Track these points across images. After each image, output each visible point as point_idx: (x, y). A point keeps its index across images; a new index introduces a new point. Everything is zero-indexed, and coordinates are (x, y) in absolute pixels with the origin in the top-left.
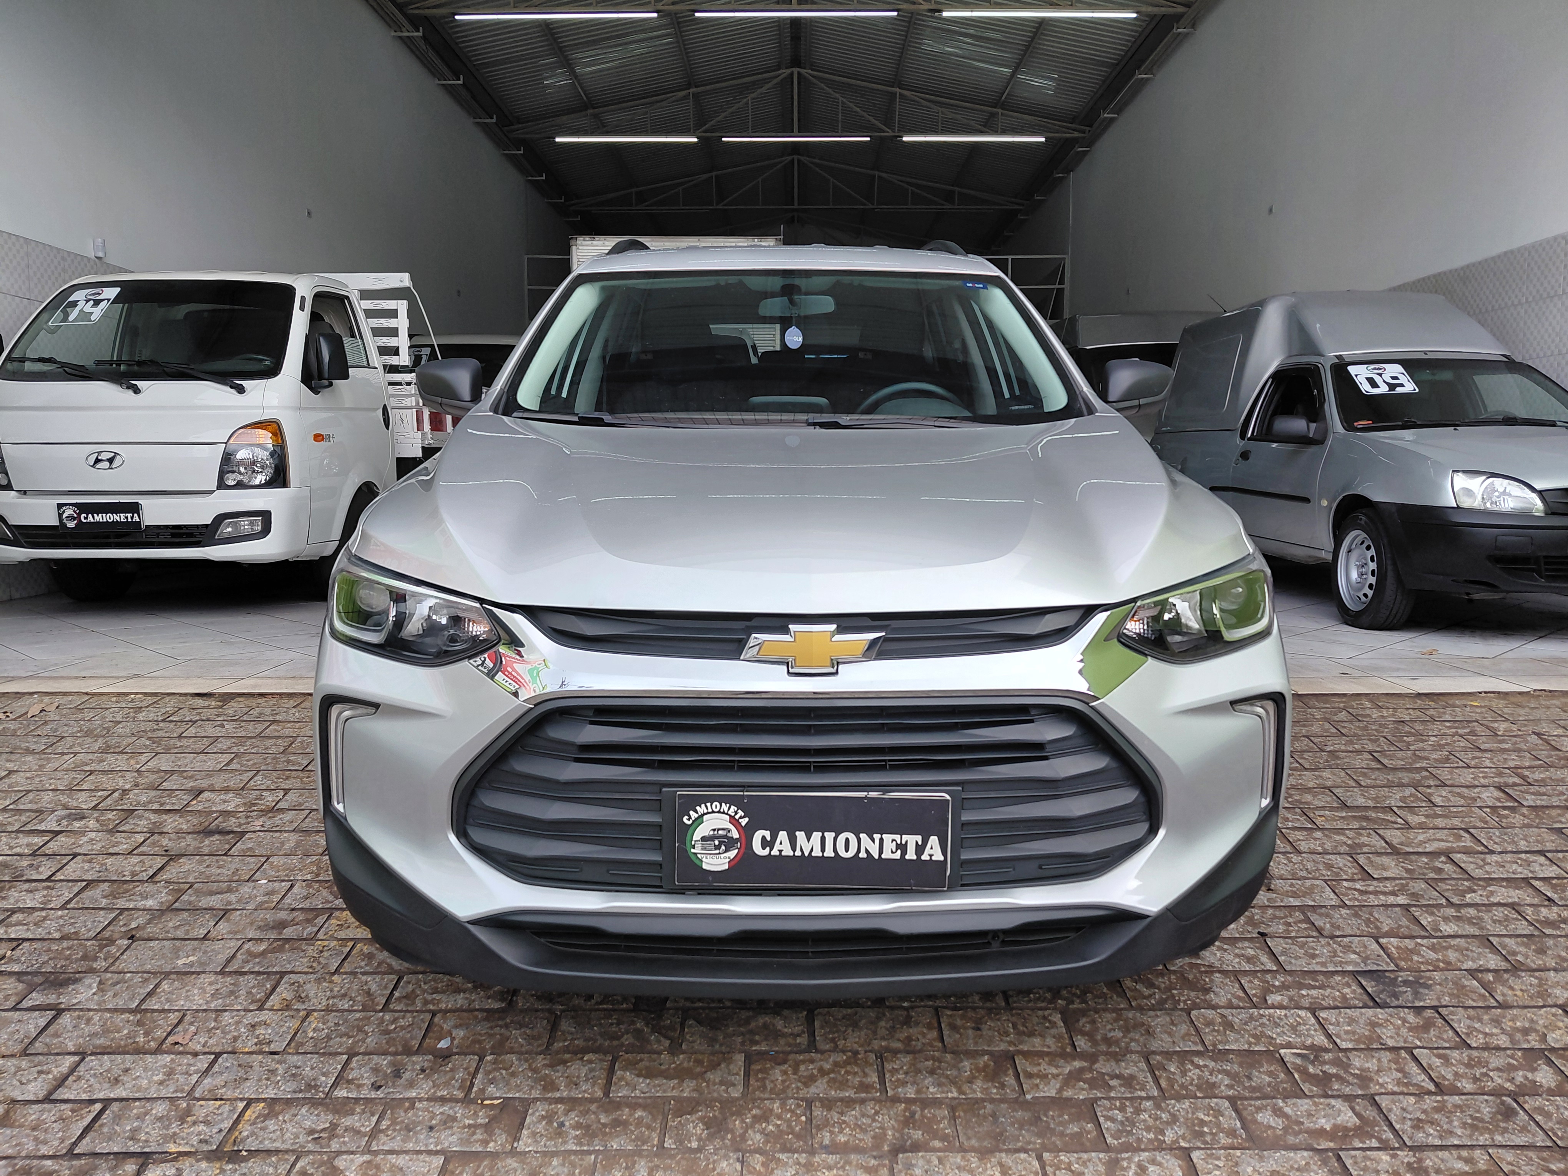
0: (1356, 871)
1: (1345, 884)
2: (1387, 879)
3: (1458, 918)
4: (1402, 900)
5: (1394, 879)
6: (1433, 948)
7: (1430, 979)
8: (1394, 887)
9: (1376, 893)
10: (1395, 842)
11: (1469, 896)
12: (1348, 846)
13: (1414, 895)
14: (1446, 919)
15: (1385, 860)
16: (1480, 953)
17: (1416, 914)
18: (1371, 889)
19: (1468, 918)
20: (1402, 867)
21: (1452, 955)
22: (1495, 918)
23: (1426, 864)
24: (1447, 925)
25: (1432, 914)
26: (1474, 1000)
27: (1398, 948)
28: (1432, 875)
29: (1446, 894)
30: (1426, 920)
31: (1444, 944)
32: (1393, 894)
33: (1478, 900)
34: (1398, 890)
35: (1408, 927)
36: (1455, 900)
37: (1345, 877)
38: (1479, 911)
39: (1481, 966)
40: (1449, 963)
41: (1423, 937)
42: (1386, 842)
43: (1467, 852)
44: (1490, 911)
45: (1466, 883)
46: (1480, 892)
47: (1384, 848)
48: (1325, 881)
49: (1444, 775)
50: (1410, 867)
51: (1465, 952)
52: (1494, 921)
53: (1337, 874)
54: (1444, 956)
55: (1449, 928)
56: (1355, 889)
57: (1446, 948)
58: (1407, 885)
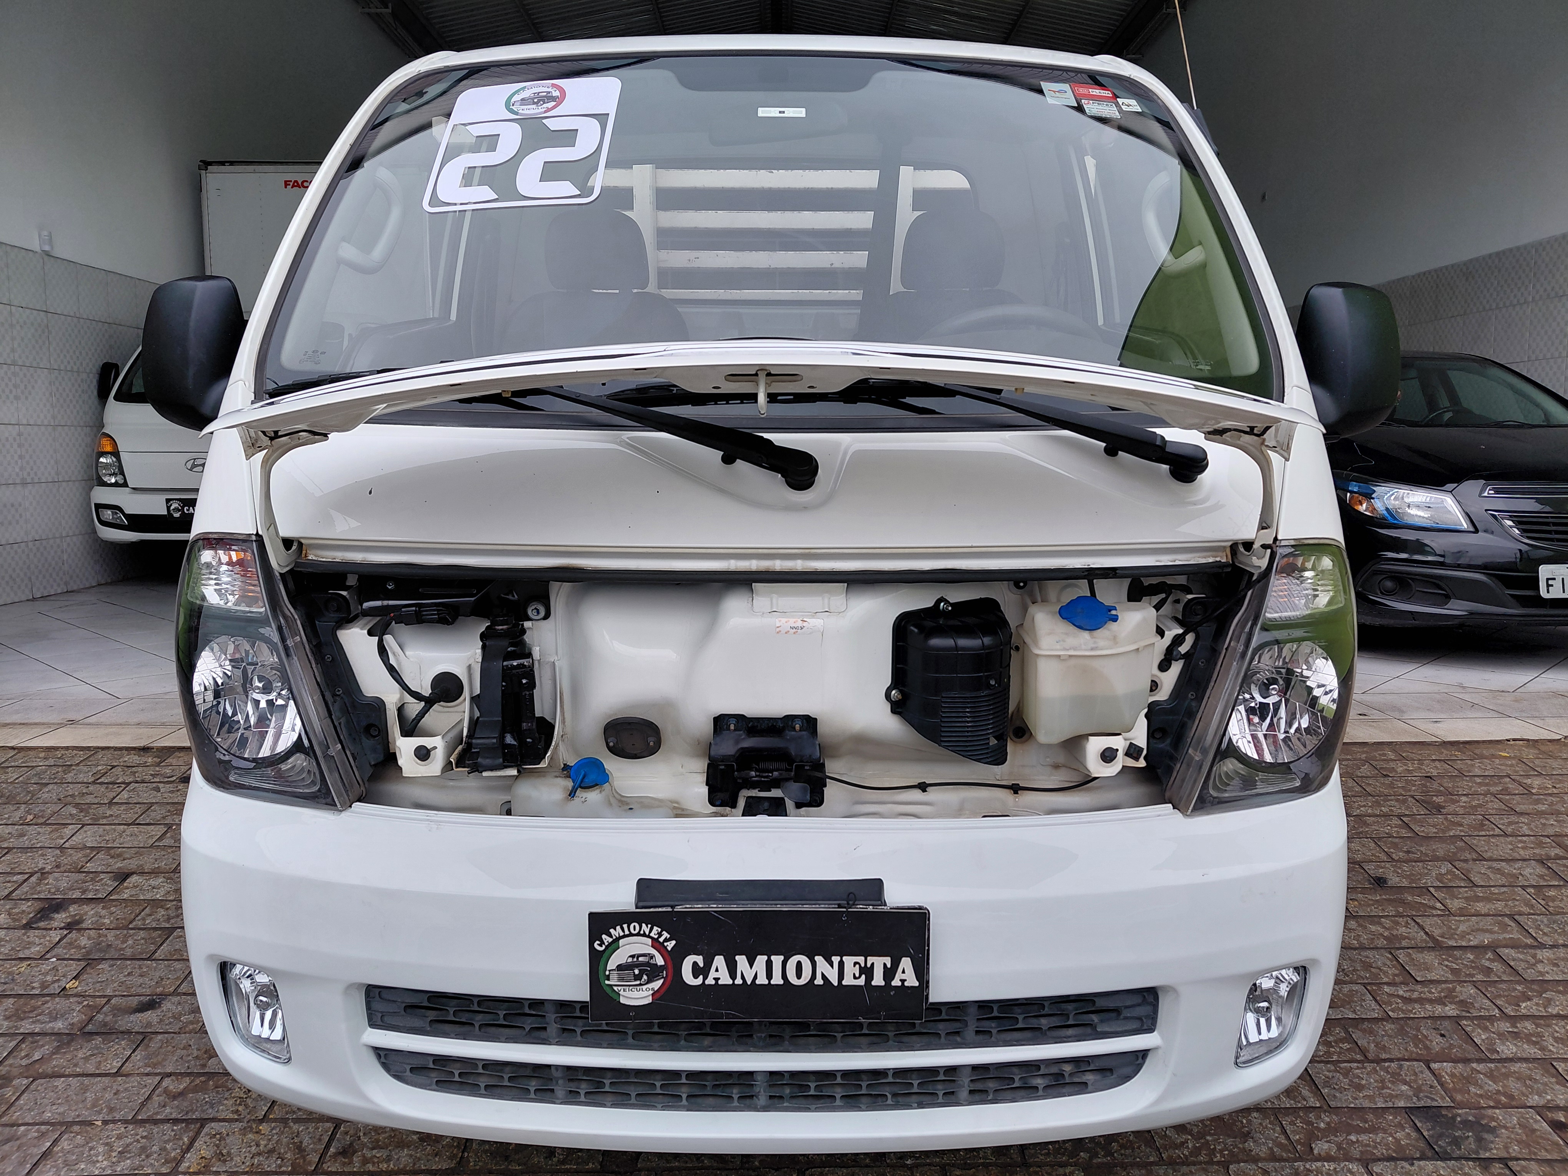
0: (1397, 972)
1: (1387, 989)
2: (1431, 982)
3: (1516, 1035)
4: (1450, 1010)
5: (1438, 982)
6: (1491, 1075)
7: (1493, 1119)
8: (1440, 992)
9: (1420, 1001)
10: (1436, 933)
11: (1524, 1005)
12: (1385, 938)
13: (1463, 1004)
14: (1501, 1035)
15: (1429, 957)
16: (1546, 1084)
17: (1468, 1029)
18: (1415, 995)
19: (1526, 1035)
20: (1447, 966)
21: (1514, 1086)
22: (1556, 1035)
23: (1472, 961)
24: (1504, 1044)
25: (1485, 1029)
26: (1546, 1150)
27: (1452, 1075)
28: (1480, 977)
29: (1499, 1002)
30: (1480, 1037)
31: (1503, 1070)
32: (1440, 1001)
33: (1534, 1011)
34: (1446, 997)
35: (1460, 1047)
36: (1510, 1011)
37: (1385, 980)
38: (1537, 1026)
39: (1548, 1101)
40: (1511, 1097)
41: (1479, 1061)
42: (1426, 933)
43: (1514, 945)
44: (1549, 1026)
45: (1519, 988)
46: (1535, 1000)
47: (1427, 942)
48: (1364, 985)
49: (1480, 844)
50: (1455, 966)
51: (1528, 1082)
52: (1556, 1040)
53: (1376, 976)
54: (1504, 1086)
55: (1507, 1049)
56: (1398, 996)
57: (1507, 1076)
58: (1454, 989)
